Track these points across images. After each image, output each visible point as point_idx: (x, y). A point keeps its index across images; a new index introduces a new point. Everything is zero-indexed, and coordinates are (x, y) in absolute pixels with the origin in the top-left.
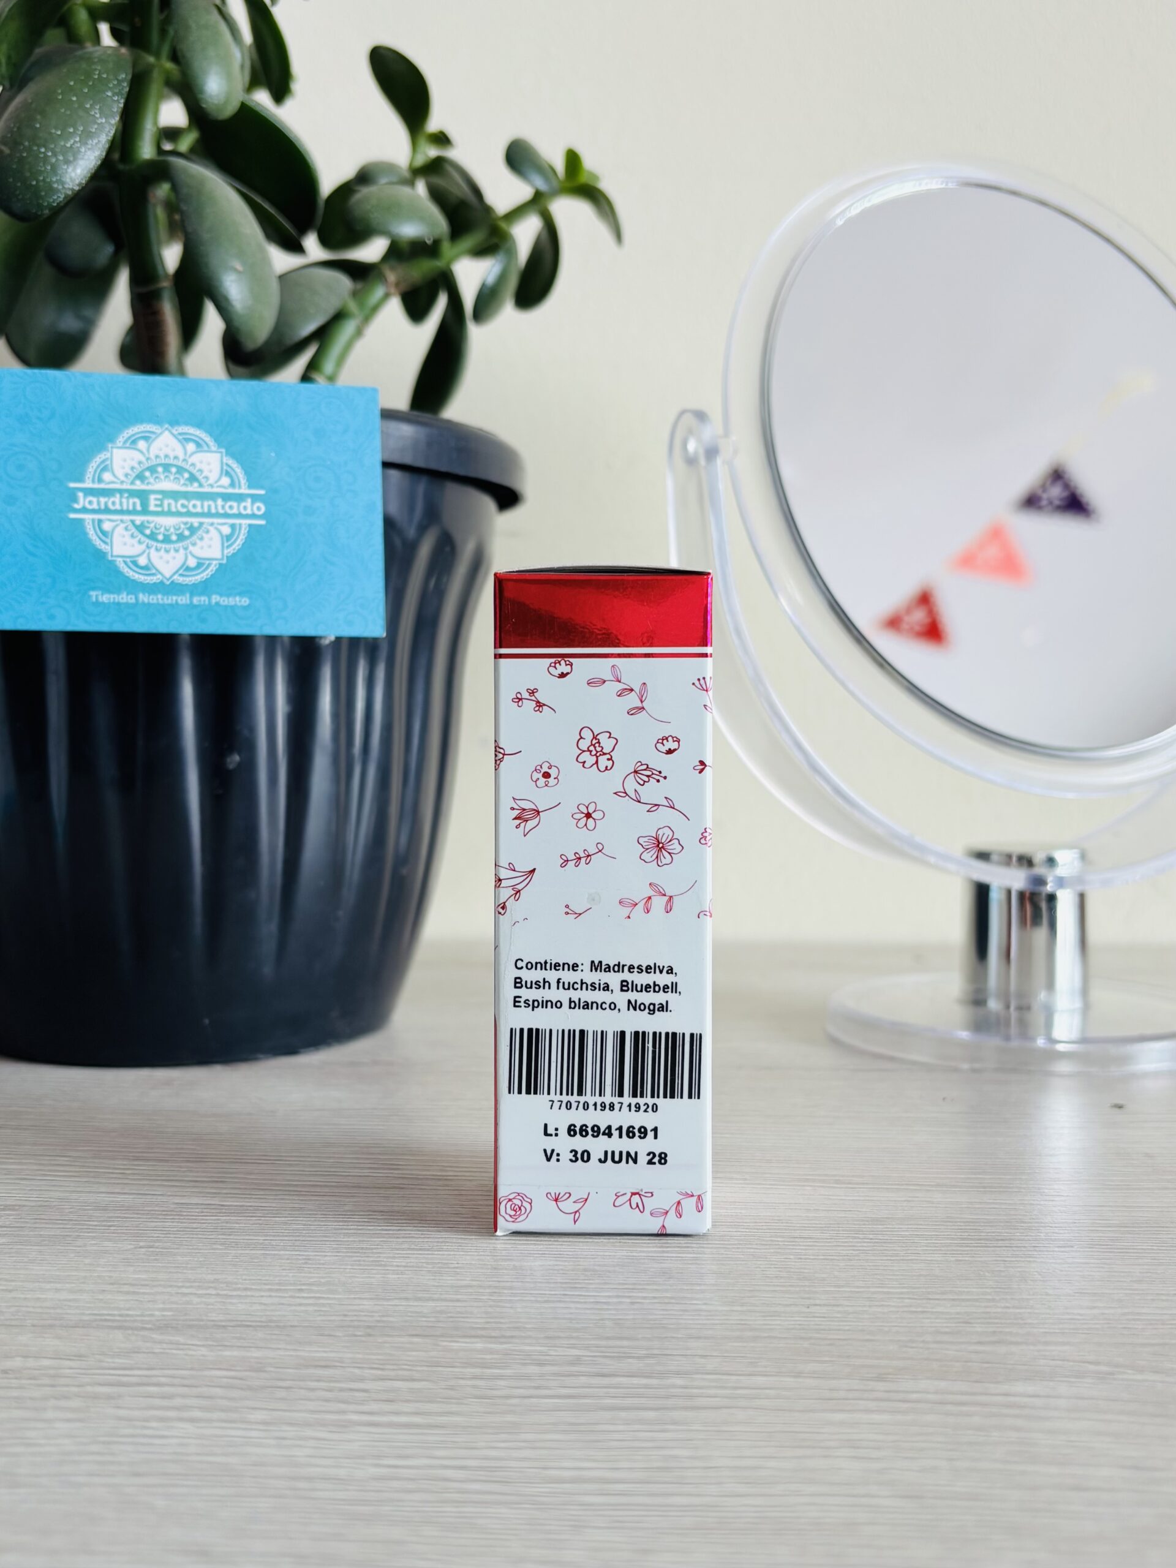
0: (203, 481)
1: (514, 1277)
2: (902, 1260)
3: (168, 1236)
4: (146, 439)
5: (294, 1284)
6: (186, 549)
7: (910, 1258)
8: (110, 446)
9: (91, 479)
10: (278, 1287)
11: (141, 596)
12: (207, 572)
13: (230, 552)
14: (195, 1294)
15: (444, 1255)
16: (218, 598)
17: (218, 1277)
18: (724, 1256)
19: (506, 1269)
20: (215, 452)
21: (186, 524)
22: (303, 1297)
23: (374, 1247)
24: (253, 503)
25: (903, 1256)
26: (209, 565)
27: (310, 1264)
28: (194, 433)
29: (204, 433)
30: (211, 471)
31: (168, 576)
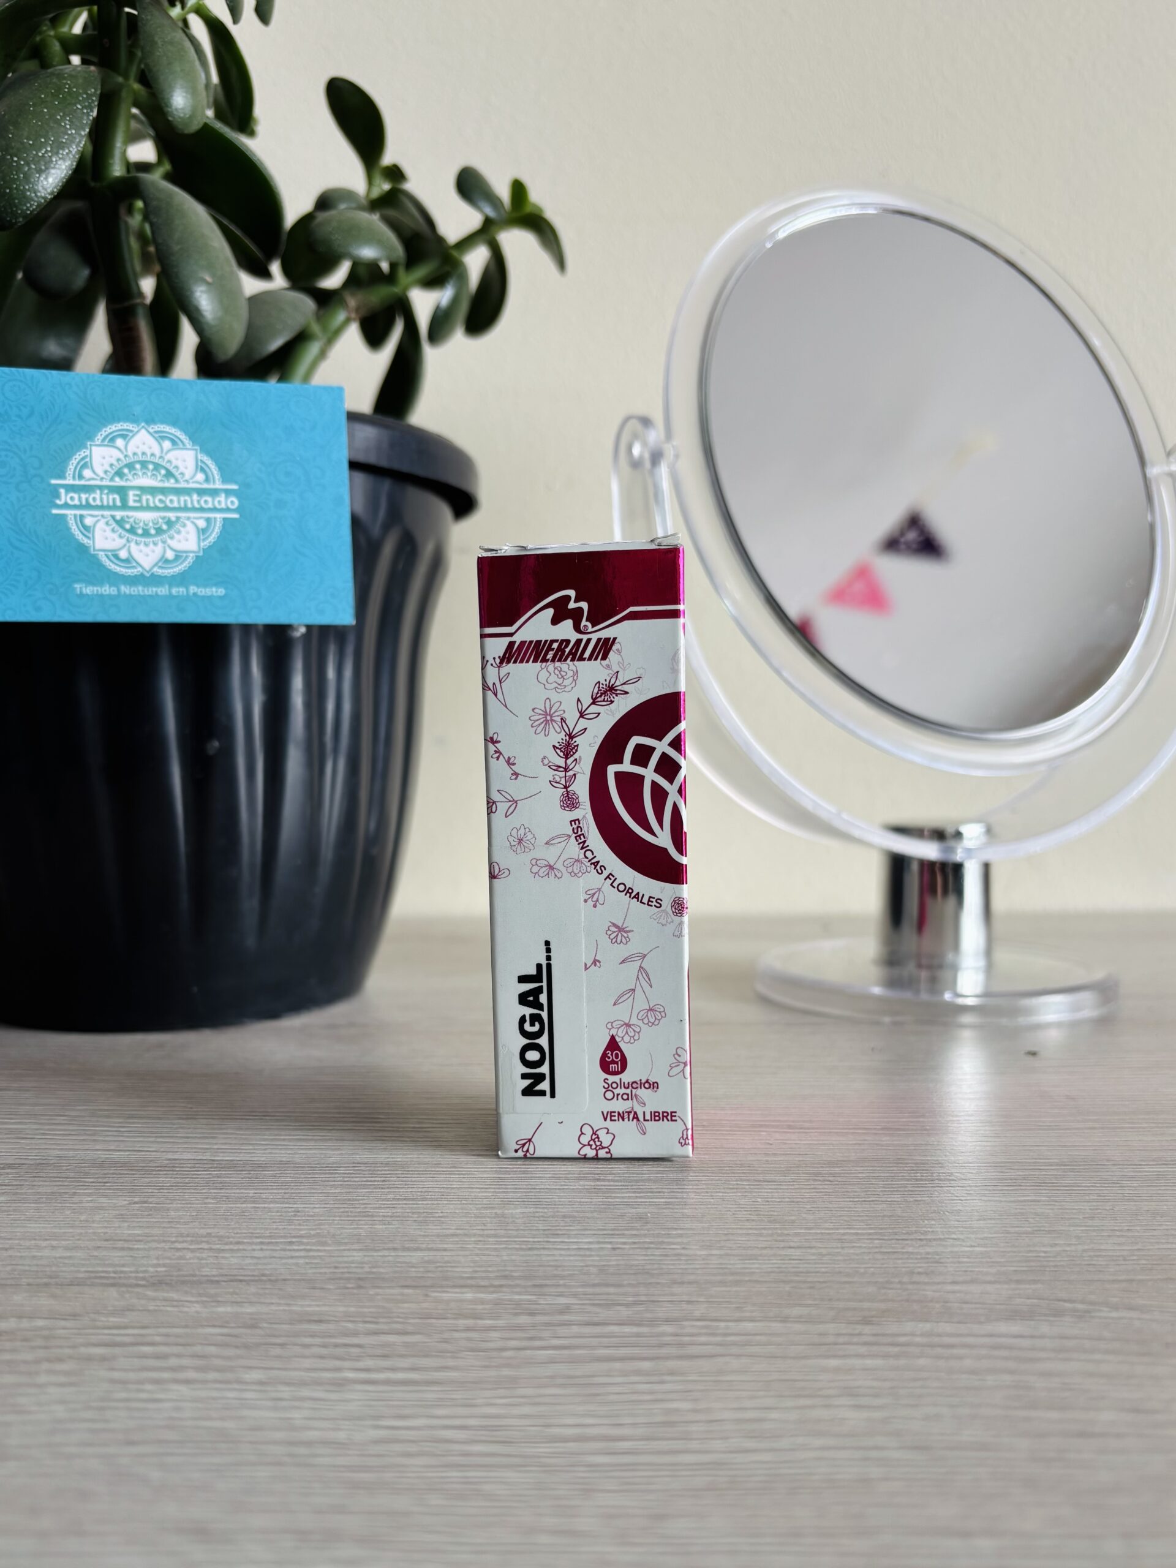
0: (179, 477)
1: (497, 1224)
3: (161, 1191)
4: (124, 437)
5: (285, 1237)
6: (164, 542)
8: (89, 443)
9: (71, 476)
10: (270, 1240)
11: (123, 588)
12: (184, 565)
13: (206, 545)
14: (188, 1249)
15: (428, 1204)
16: (196, 588)
17: (209, 1231)
18: (694, 1200)
19: (489, 1217)
20: (191, 450)
21: (163, 518)
22: (294, 1250)
23: (360, 1198)
24: (227, 498)
26: (187, 557)
27: (299, 1216)
28: (170, 431)
29: (179, 431)
30: (186, 468)
31: (148, 569)
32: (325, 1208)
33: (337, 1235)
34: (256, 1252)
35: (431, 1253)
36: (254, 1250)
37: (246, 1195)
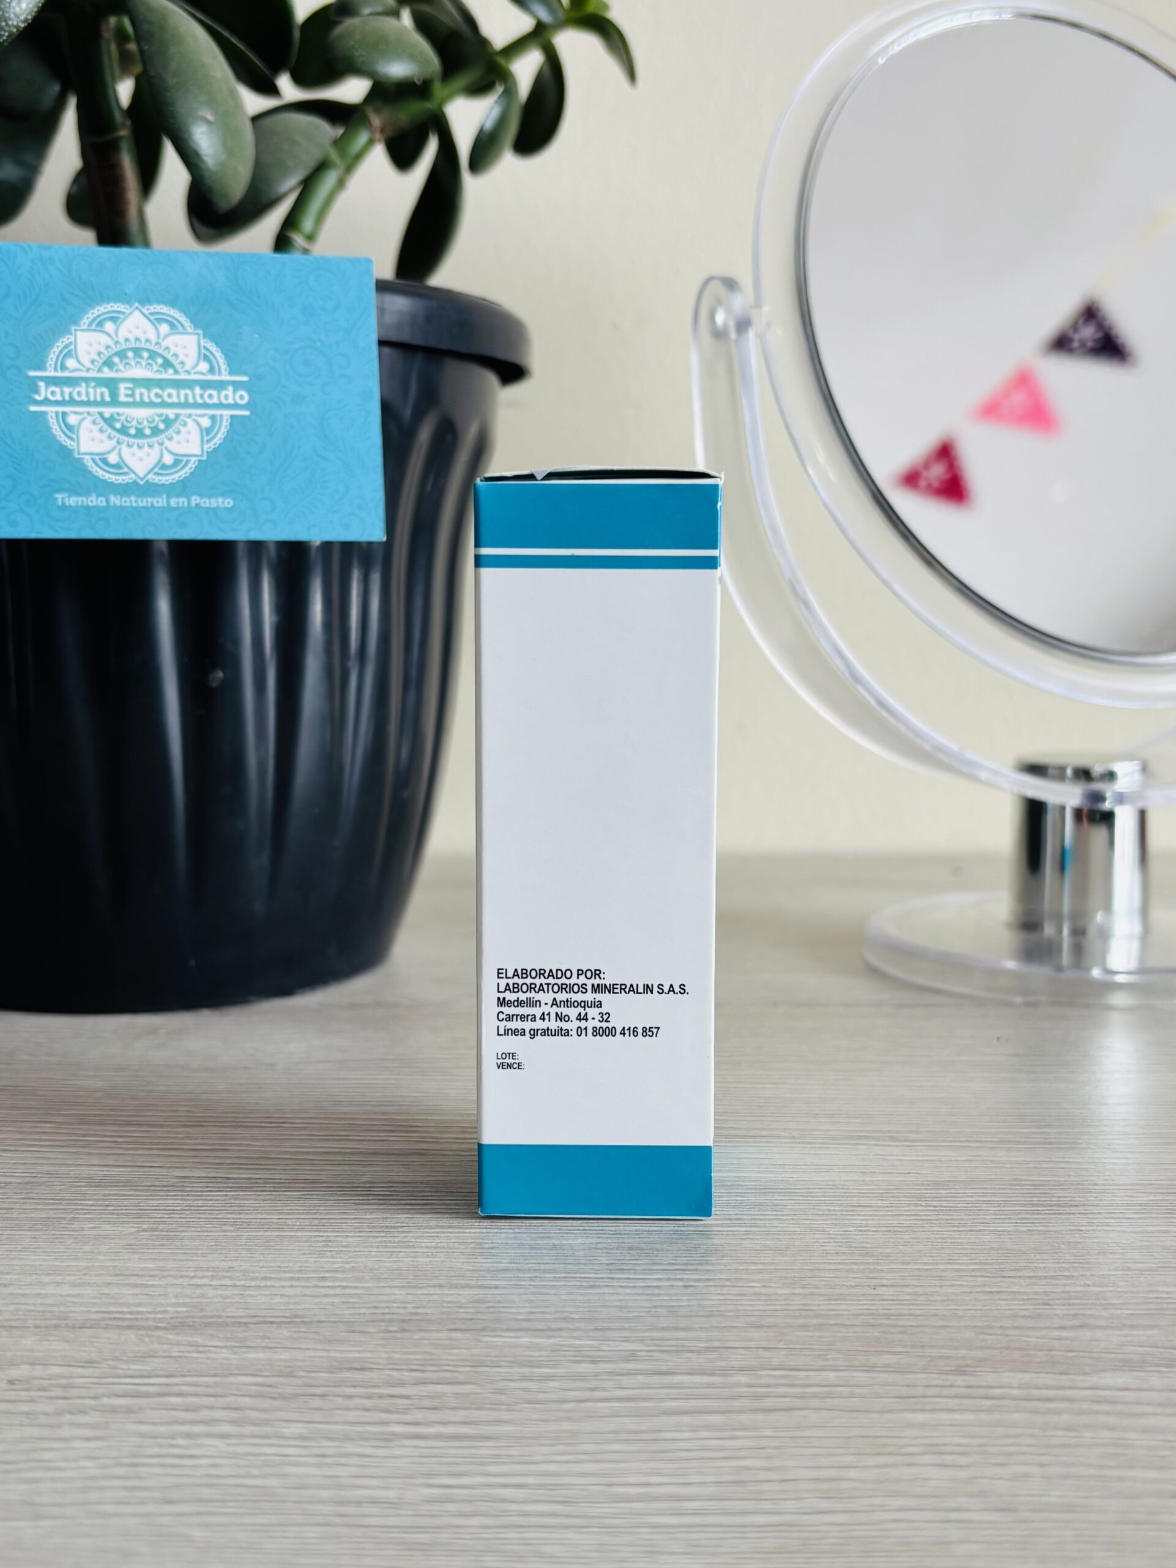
0: (178, 367)
1: (555, 1258)
2: (970, 1231)
3: (172, 1216)
4: (114, 319)
5: (317, 1271)
6: (161, 444)
7: (978, 1228)
8: (73, 328)
9: (53, 366)
10: (299, 1276)
11: (112, 498)
12: (185, 470)
13: (210, 447)
14: (210, 1285)
15: (476, 1233)
16: (198, 499)
17: (231, 1264)
18: (778, 1229)
19: (545, 1249)
20: (192, 334)
21: (160, 415)
22: (328, 1287)
24: (235, 391)
25: (971, 1226)
26: (188, 462)
27: (331, 1247)
28: (168, 312)
29: (178, 312)
30: (187, 356)
31: (141, 475)
32: (360, 1236)
33: (376, 1270)
34: (286, 1289)
35: (482, 1291)
36: (283, 1287)
37: (269, 1221)
